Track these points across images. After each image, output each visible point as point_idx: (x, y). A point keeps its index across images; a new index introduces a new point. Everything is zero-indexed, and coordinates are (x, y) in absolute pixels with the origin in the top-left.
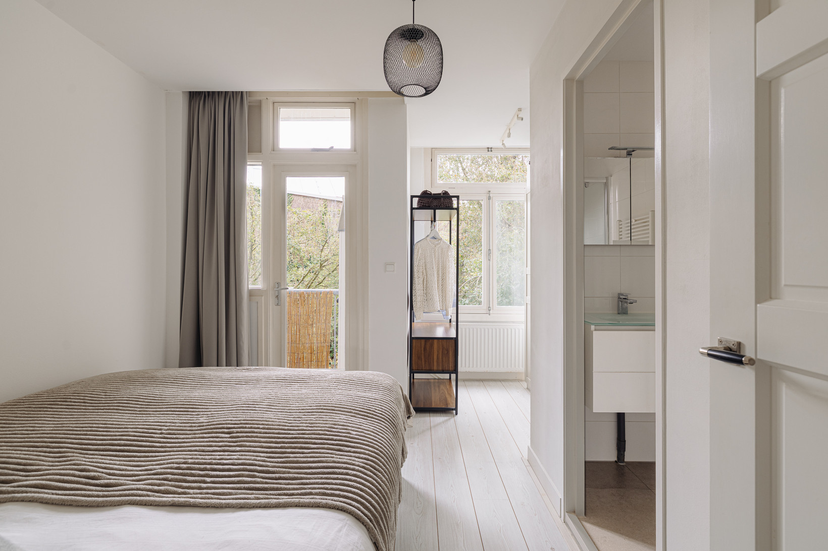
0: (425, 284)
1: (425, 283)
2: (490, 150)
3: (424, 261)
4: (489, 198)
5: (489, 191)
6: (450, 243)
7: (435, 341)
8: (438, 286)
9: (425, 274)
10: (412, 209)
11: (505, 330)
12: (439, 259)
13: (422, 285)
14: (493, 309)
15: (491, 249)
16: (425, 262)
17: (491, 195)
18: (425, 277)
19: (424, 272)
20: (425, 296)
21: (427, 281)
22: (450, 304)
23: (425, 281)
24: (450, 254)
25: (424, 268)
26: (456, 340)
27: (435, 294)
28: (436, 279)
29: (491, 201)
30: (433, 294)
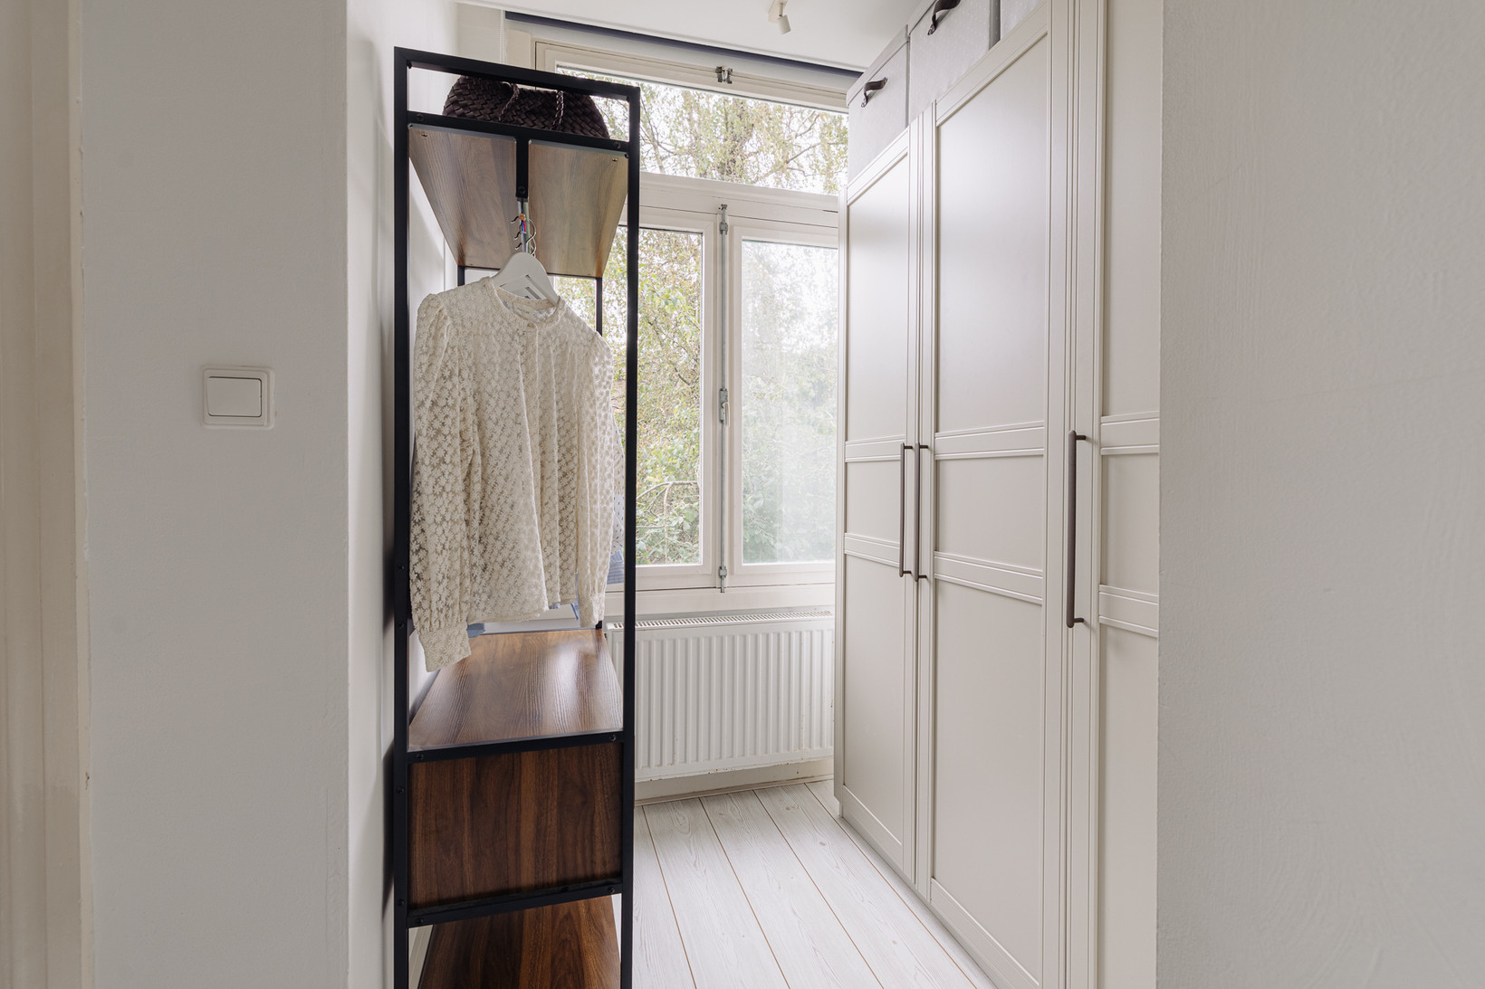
0: (476, 496)
1: (477, 487)
2: (725, 76)
3: (469, 386)
4: (723, 229)
5: (724, 207)
6: (599, 328)
7: (528, 758)
8: (543, 504)
9: (477, 447)
10: (406, 119)
11: (772, 637)
12: (546, 384)
13: (460, 499)
14: (732, 573)
15: (727, 387)
16: (477, 393)
17: (728, 220)
18: (478, 459)
19: (473, 436)
20: (478, 549)
21: (484, 480)
22: (599, 574)
23: (476, 478)
24: (596, 370)
25: (471, 418)
26: (623, 743)
27: (524, 539)
28: (532, 471)
29: (727, 237)
30: (515, 542)
